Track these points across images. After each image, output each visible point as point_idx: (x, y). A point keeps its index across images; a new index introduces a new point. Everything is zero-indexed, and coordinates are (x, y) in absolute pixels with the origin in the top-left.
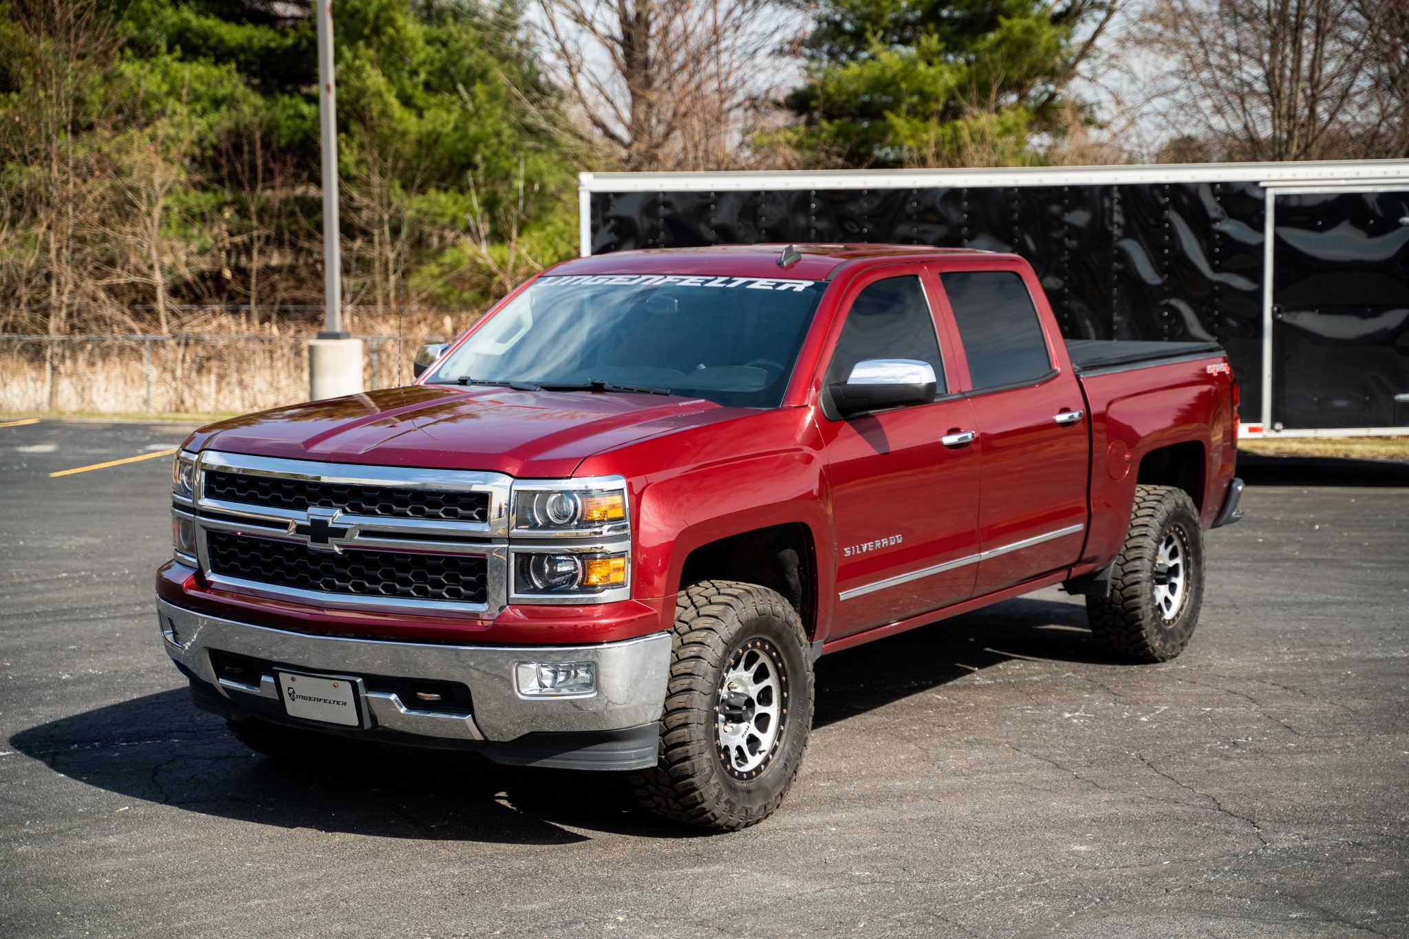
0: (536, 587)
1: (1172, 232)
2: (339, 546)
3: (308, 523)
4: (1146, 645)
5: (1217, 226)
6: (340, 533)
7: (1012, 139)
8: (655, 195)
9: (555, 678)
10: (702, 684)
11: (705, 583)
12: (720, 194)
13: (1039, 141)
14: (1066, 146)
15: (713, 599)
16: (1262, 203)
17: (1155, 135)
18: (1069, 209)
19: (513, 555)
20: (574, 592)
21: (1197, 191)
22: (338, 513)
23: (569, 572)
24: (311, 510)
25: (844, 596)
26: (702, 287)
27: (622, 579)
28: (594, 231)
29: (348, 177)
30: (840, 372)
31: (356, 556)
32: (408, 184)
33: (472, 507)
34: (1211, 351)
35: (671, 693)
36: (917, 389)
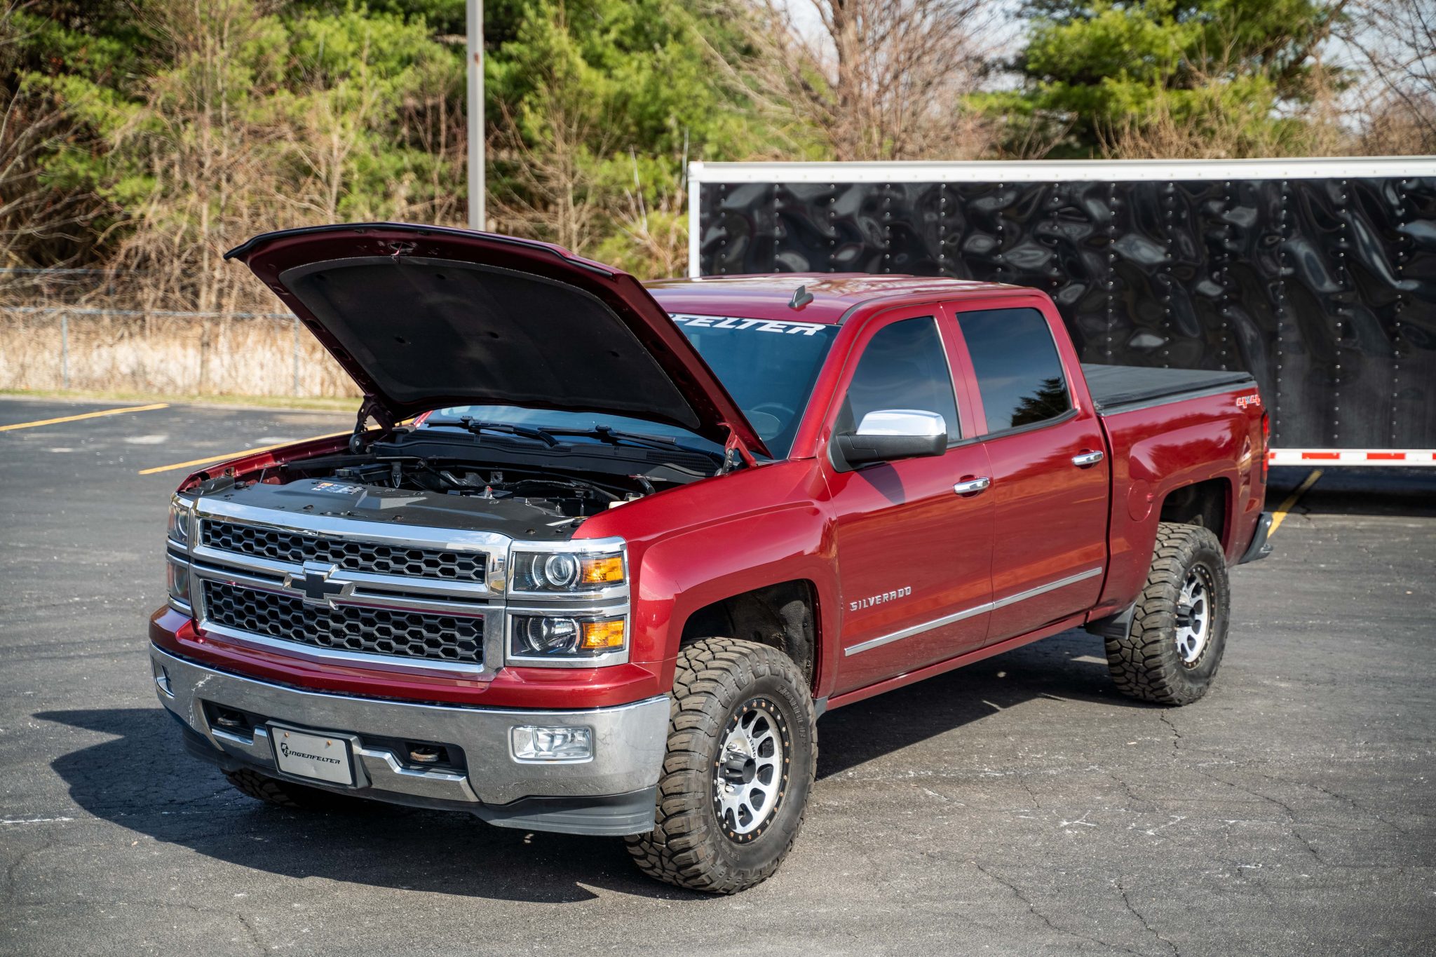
0: (533, 650)
1: (1349, 235)
2: (335, 601)
3: (304, 578)
4: (1164, 685)
5: (1402, 228)
6: (337, 589)
8: (769, 187)
9: (552, 741)
15: (710, 664)
18: (1229, 207)
19: (510, 617)
20: (573, 655)
22: (334, 569)
23: (566, 634)
24: (307, 564)
25: (849, 651)
26: (711, 328)
27: (619, 643)
28: (704, 225)
29: (530, 144)
30: (849, 421)
31: (352, 612)
32: (595, 150)
33: (470, 567)
34: (1241, 381)
35: (670, 752)
36: (927, 442)
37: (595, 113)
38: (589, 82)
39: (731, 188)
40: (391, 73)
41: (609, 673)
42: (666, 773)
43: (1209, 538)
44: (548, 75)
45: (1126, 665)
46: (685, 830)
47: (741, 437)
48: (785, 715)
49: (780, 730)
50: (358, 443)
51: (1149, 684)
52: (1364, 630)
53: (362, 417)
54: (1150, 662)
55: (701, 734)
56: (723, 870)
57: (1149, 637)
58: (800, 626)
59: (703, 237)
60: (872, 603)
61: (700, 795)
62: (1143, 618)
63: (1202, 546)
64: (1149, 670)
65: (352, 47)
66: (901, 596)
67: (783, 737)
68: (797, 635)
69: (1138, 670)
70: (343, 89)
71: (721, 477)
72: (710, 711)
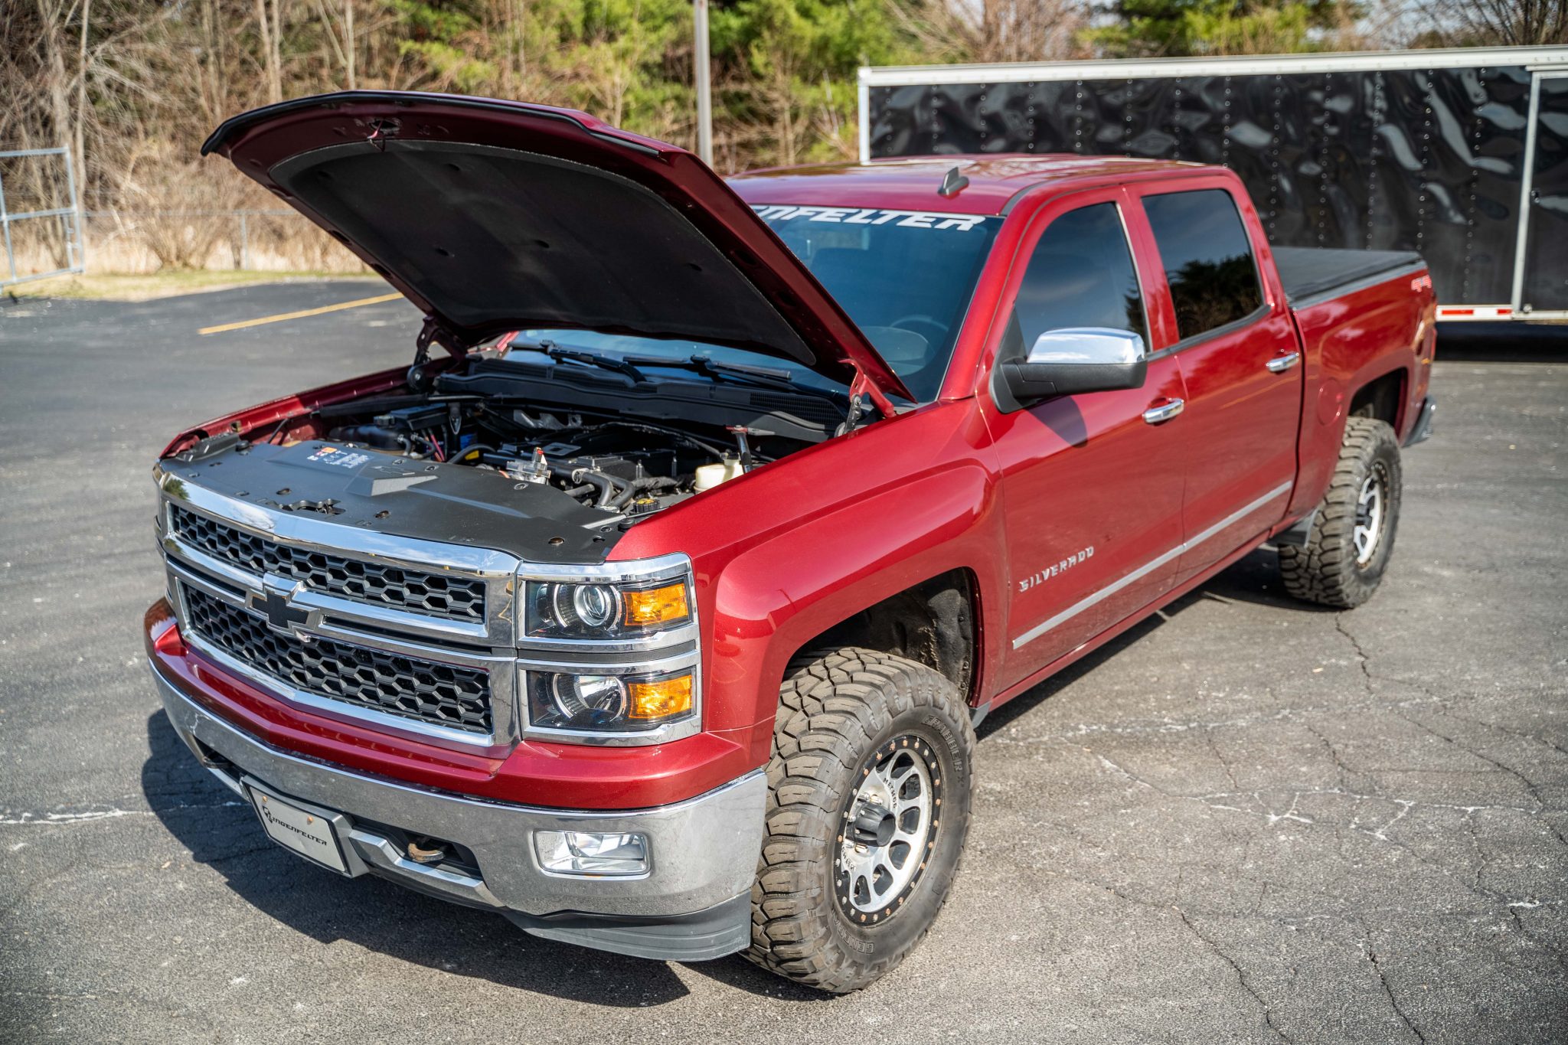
0: (565, 718)
1: (1434, 119)
2: (303, 632)
3: (265, 596)
4: (1340, 591)
5: (1479, 111)
6: (301, 617)
7: (1291, 32)
8: (928, 88)
10: (826, 792)
11: (847, 652)
12: (991, 86)
13: (1315, 34)
14: (1336, 37)
16: (1527, 88)
17: (1414, 24)
18: (1330, 96)
19: (523, 674)
20: (617, 728)
21: (1459, 77)
22: (299, 587)
24: (269, 577)
25: (1017, 643)
26: (841, 223)
27: (686, 706)
28: (873, 123)
29: (758, 77)
30: (1017, 344)
31: (328, 647)
32: (805, 79)
33: (465, 598)
34: (1413, 262)
35: (770, 836)
36: (1121, 371)
37: (804, 51)
38: (799, 28)
39: (895, 89)
40: (656, 29)
41: (675, 750)
42: (767, 866)
43: (1387, 432)
44: (770, 26)
45: (1300, 571)
46: (795, 938)
47: (872, 375)
48: (935, 747)
49: (928, 767)
50: (418, 377)
51: (1324, 590)
52: (1494, 496)
53: (422, 345)
54: (1328, 570)
55: (814, 812)
56: (851, 971)
57: (1328, 544)
58: (955, 620)
59: (871, 133)
60: (1046, 577)
61: (815, 892)
62: (1323, 525)
63: (1383, 442)
64: (1326, 577)
65: (629, 10)
66: (1081, 559)
67: (932, 775)
68: (952, 632)
69: (1313, 577)
70: (622, 42)
71: (844, 438)
72: (827, 778)
